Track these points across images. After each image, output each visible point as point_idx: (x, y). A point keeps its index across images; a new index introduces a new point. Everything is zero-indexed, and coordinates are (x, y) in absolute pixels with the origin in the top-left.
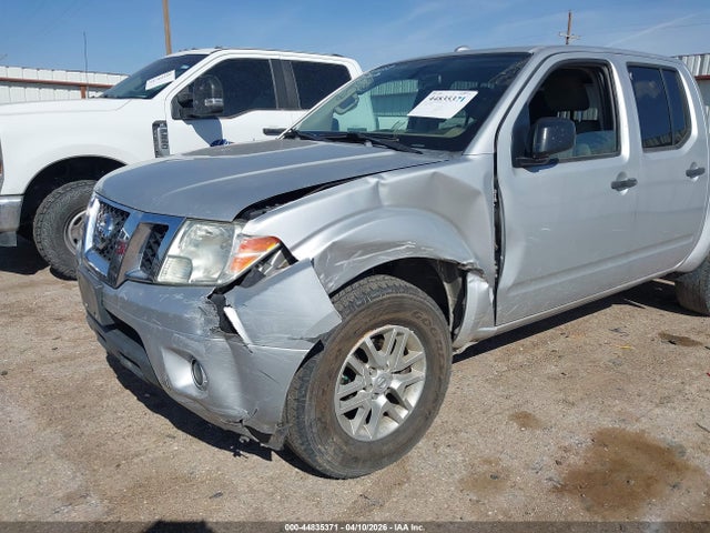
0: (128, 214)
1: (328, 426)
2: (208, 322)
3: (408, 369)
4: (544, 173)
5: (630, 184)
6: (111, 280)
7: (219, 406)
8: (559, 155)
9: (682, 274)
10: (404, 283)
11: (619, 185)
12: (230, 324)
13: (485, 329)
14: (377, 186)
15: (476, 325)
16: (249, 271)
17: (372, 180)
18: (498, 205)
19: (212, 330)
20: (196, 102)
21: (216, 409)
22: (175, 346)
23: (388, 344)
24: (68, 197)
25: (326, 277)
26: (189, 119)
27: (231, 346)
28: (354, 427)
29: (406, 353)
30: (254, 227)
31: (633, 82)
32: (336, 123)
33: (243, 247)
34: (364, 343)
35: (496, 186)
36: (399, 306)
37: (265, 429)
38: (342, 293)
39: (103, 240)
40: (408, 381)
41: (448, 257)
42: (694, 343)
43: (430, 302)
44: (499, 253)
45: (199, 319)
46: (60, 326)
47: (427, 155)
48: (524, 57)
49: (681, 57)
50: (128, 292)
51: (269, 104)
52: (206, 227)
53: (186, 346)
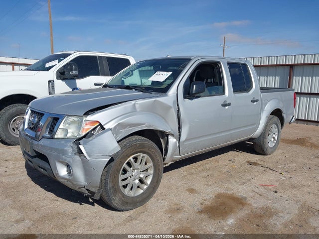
0: (43, 114)
1: (116, 190)
2: (73, 151)
3: (147, 170)
4: (195, 100)
5: (229, 105)
6: (36, 138)
7: (76, 182)
8: (201, 94)
9: (254, 139)
10: (145, 138)
11: (224, 105)
12: (81, 151)
13: (176, 157)
14: (135, 104)
15: (173, 155)
16: (88, 133)
17: (133, 102)
18: (178, 111)
19: (75, 154)
20: (66, 73)
21: (75, 183)
22: (61, 160)
23: (139, 161)
24: (11, 110)
25: (116, 135)
26: (64, 79)
27: (81, 159)
28: (126, 191)
29: (146, 164)
30: (91, 118)
31: (229, 69)
32: (123, 82)
33: (86, 124)
34: (130, 160)
35: (178, 105)
36: (143, 146)
37: (93, 190)
38: (122, 141)
39: (33, 124)
40: (147, 174)
41: (161, 129)
42: (259, 164)
43: (154, 145)
44: (180, 128)
45: (70, 150)
46: (7, 163)
47: (154, 94)
48: (189, 60)
49: (246, 58)
50: (43, 142)
51: (97, 74)
52: (73, 118)
53: (66, 160)
